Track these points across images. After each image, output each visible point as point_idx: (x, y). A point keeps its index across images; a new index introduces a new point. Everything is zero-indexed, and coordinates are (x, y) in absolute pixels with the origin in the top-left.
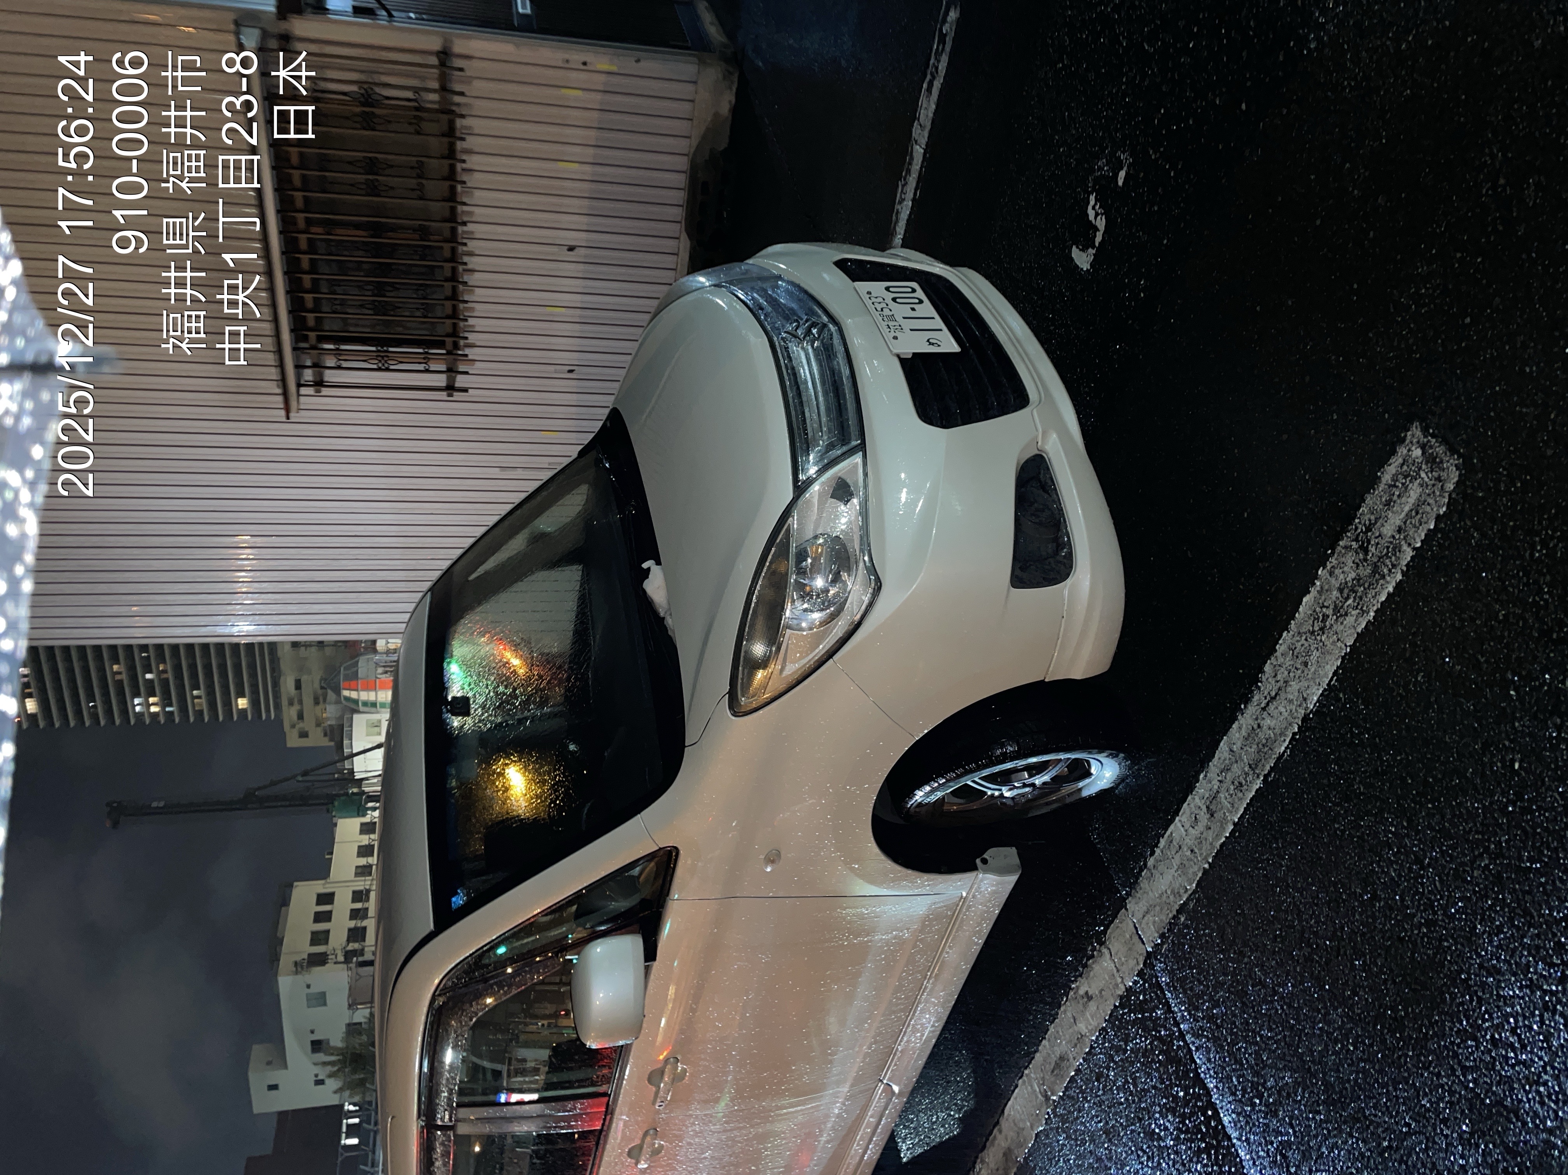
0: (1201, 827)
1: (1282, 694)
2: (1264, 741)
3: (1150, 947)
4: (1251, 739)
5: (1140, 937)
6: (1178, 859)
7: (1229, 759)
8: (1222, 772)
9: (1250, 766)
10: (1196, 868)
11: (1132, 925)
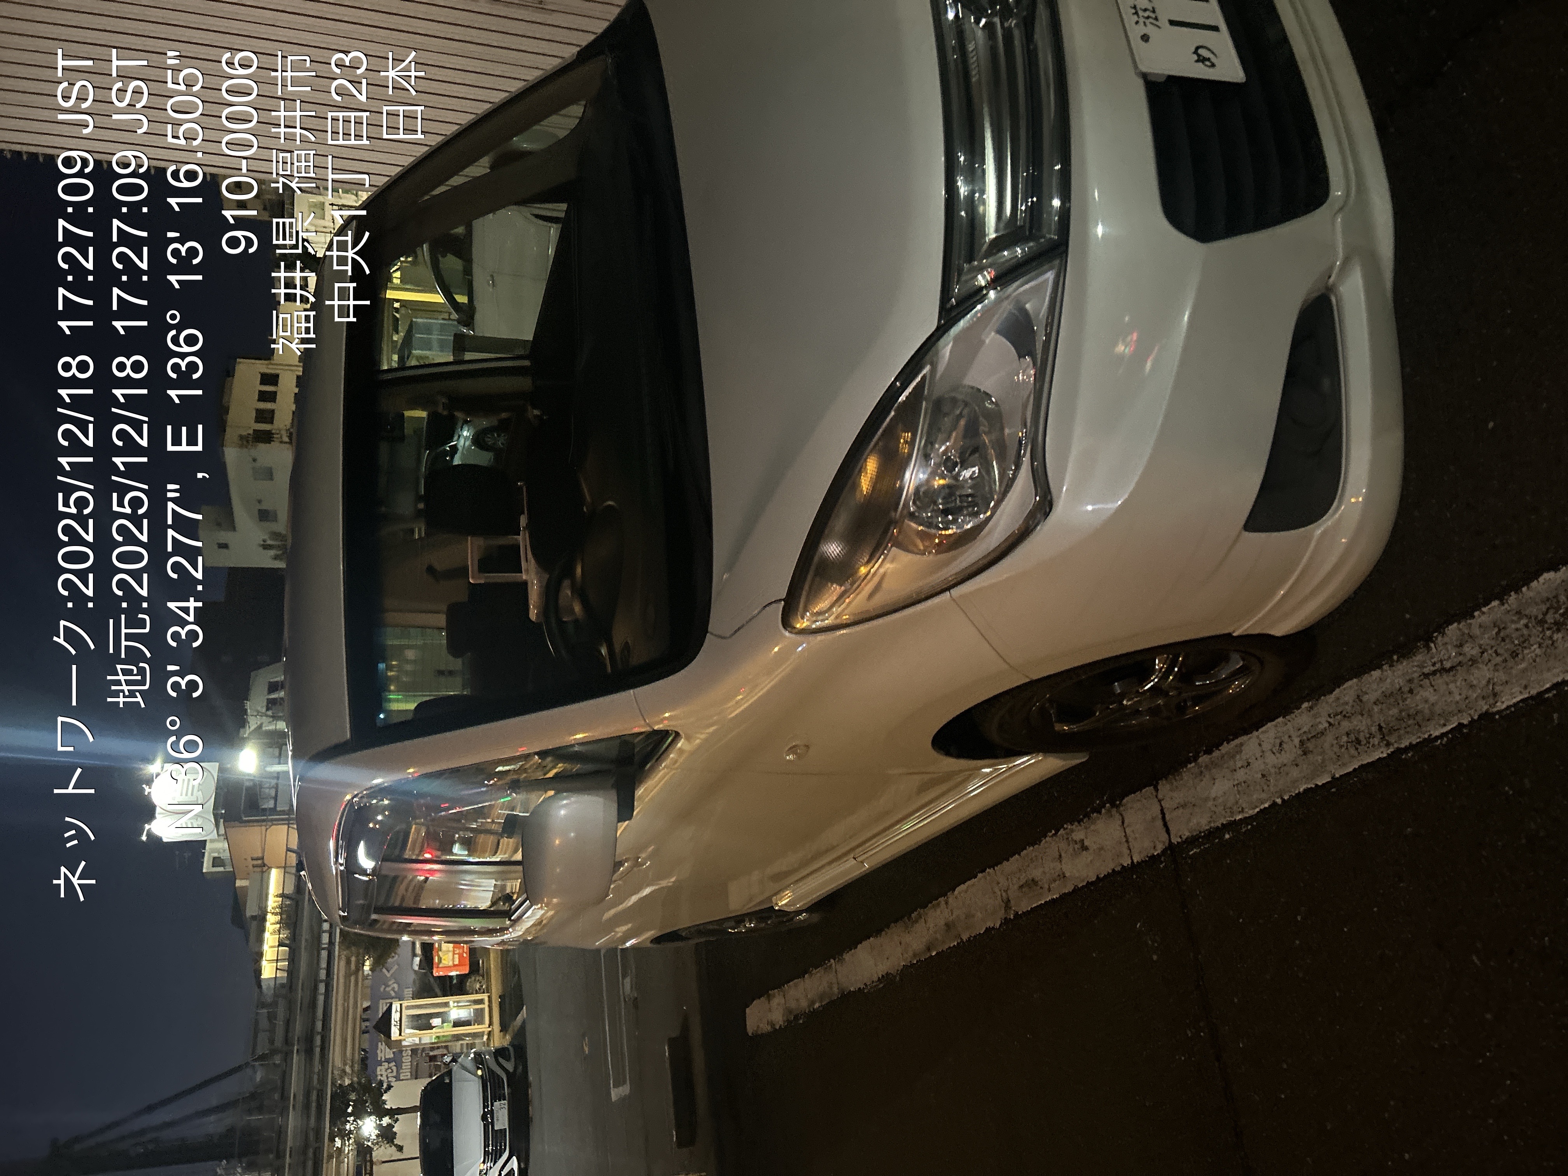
0: (1286, 757)
1: (1461, 672)
2: (1412, 712)
3: (1175, 840)
4: (1392, 700)
5: (1165, 825)
6: (1241, 775)
7: (1353, 706)
8: (1336, 715)
9: (1380, 728)
10: (1264, 796)
11: (1160, 808)
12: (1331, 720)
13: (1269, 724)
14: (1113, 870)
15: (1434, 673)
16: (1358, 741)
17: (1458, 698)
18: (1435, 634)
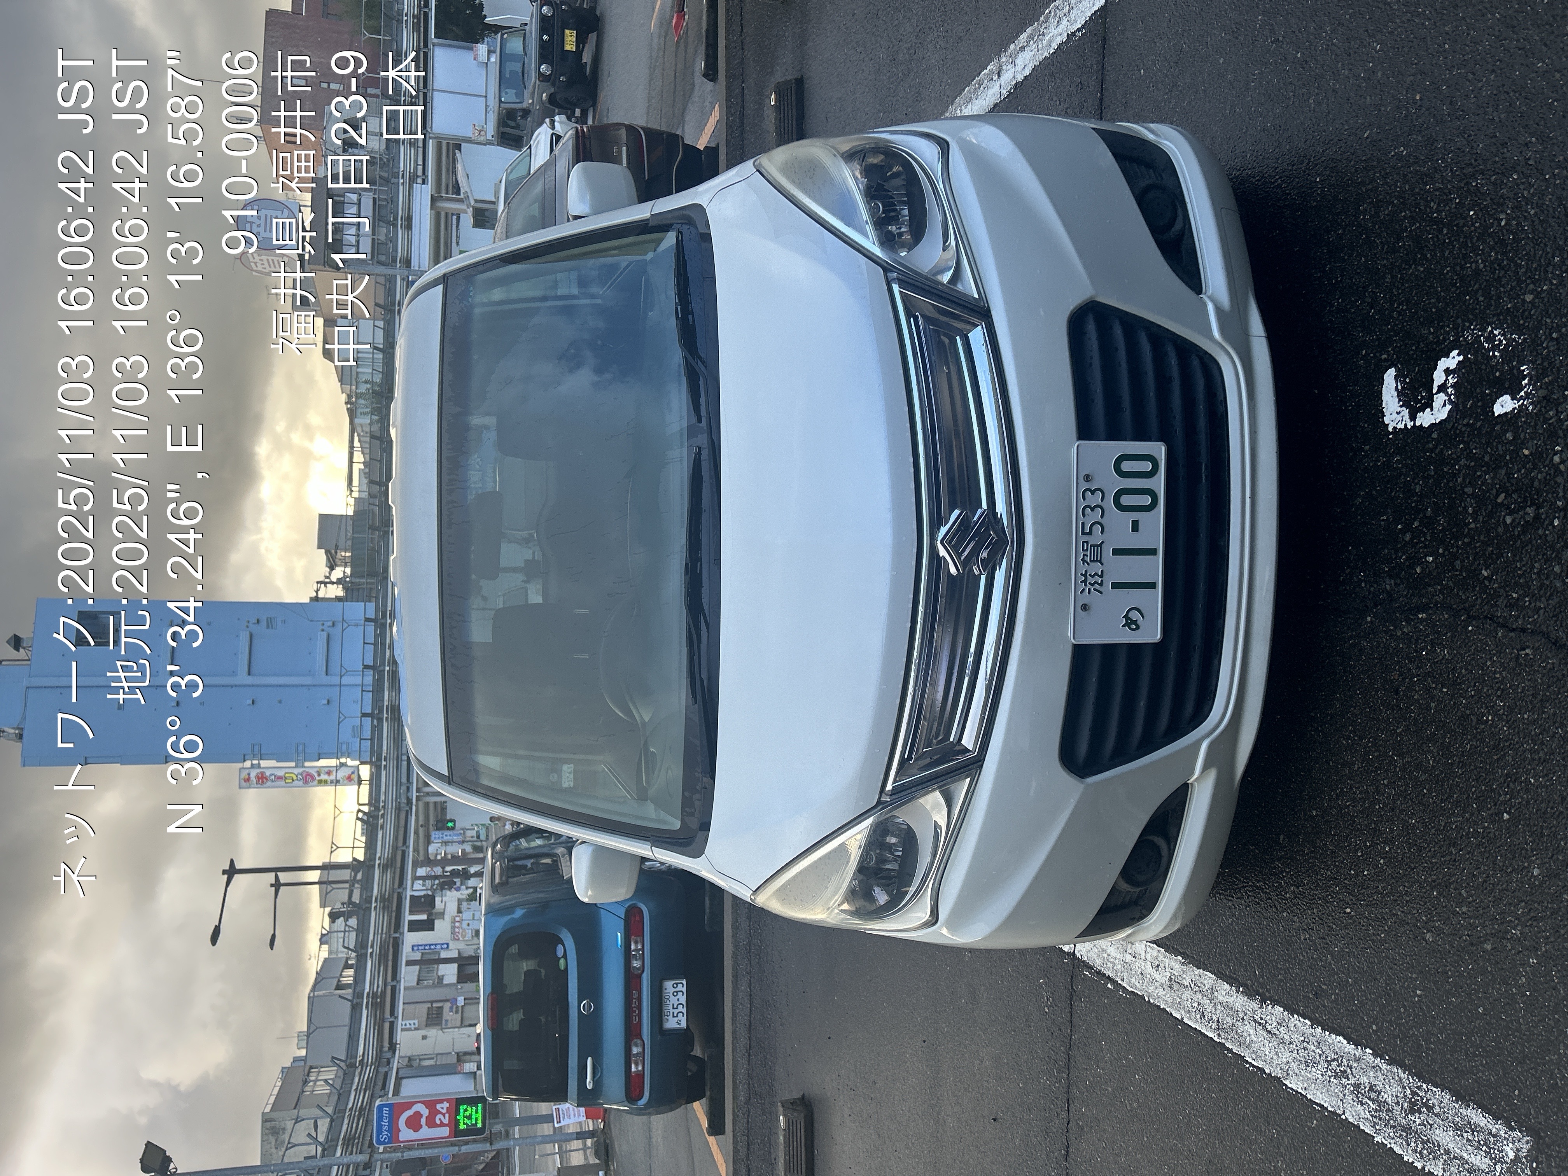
0: (1159, 977)
1: (1275, 1041)
2: (1239, 1031)
3: (1078, 955)
4: (1231, 1013)
6: (1128, 958)
7: (1207, 991)
8: (1196, 984)
9: (1218, 1021)
12: (1192, 985)
15: (1260, 1024)
16: (1203, 1016)
17: (1267, 1053)
18: (1268, 1002)
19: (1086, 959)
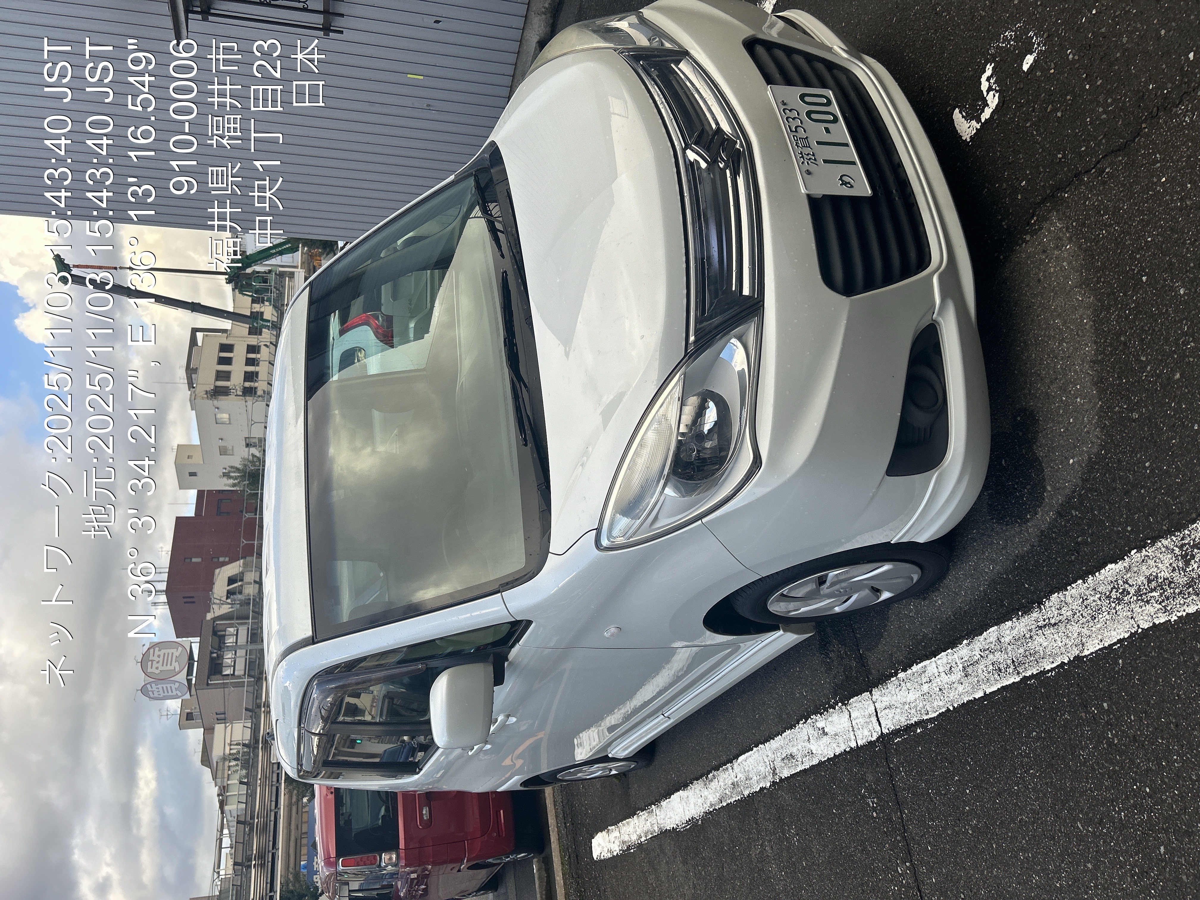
0: (954, 677)
1: (1062, 627)
2: (1032, 652)
3: (885, 731)
4: (1020, 643)
5: (878, 720)
6: (925, 687)
7: (995, 645)
8: (985, 650)
9: (1013, 662)
10: (941, 703)
11: (874, 708)
12: (982, 654)
13: (943, 654)
14: (845, 750)
15: (1045, 626)
16: (1000, 670)
17: (1060, 644)
18: (1044, 600)
19: (893, 727)
